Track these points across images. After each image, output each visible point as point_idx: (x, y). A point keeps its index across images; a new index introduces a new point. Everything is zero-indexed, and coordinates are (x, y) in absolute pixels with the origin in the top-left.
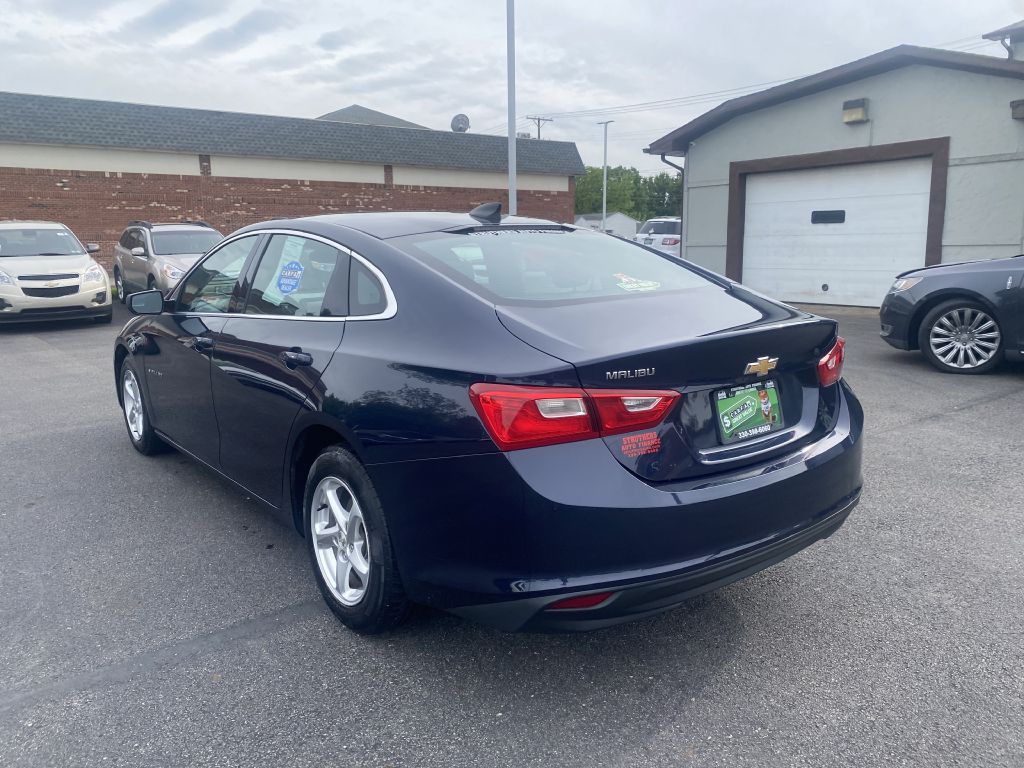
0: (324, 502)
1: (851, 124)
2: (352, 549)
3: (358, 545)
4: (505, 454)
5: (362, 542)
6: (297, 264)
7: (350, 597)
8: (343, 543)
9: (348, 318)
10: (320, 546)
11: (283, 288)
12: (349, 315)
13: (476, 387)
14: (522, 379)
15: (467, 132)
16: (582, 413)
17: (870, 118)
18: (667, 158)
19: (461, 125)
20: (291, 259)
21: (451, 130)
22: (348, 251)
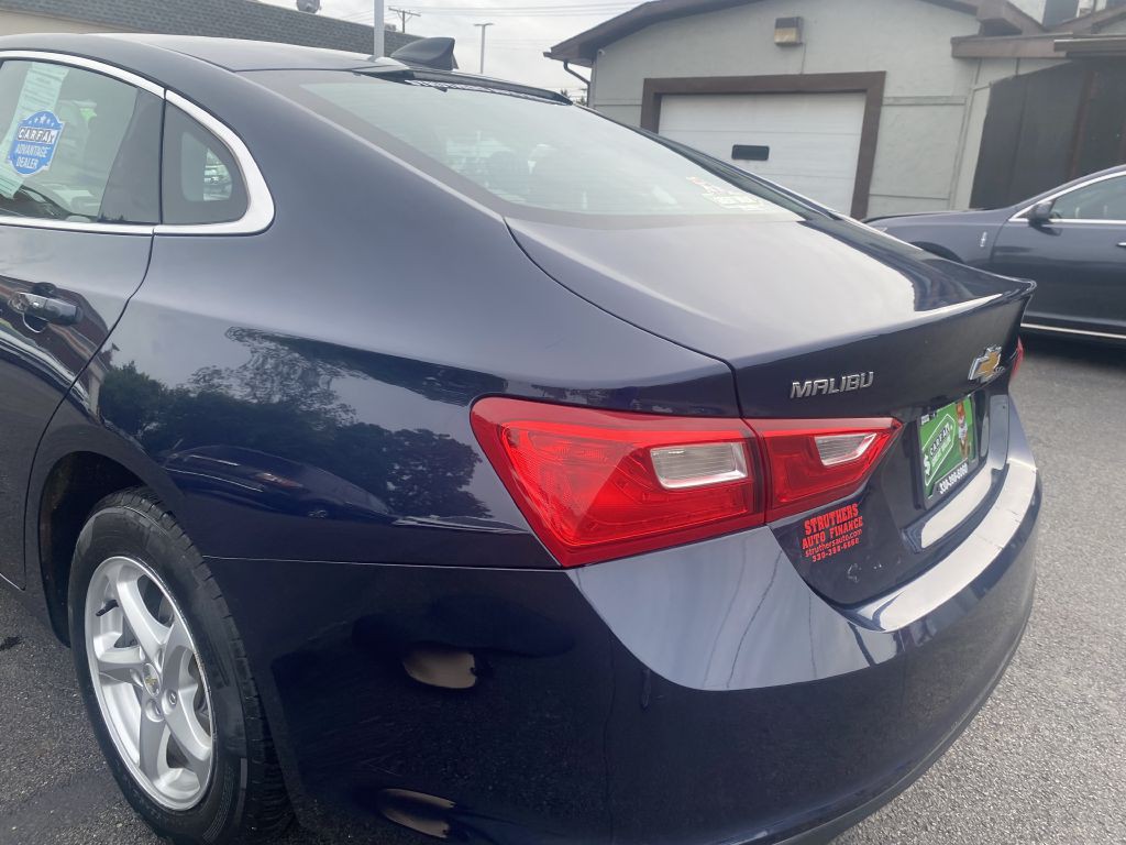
0: (113, 597)
1: (783, 45)
2: (174, 702)
3: (186, 694)
4: (571, 573)
5: (195, 688)
6: (49, 115)
7: (171, 788)
8: (155, 687)
9: (160, 229)
10: (105, 680)
11: (21, 162)
12: (162, 223)
13: (488, 409)
14: (586, 393)
15: (318, 13)
16: (737, 475)
17: (803, 41)
18: (570, 66)
19: (309, 5)
20: (37, 108)
21: (296, 9)
22: (159, 90)
